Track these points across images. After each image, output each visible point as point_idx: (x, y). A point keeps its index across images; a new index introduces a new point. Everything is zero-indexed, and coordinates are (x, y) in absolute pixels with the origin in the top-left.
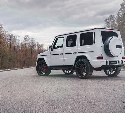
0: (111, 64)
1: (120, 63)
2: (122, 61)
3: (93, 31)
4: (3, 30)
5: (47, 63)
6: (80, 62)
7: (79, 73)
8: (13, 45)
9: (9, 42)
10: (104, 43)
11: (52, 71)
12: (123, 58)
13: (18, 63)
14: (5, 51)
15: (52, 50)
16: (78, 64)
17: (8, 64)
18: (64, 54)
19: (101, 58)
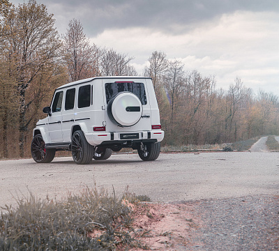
0: (125, 138)
1: (145, 137)
2: (149, 134)
3: (90, 83)
6: (76, 136)
10: (107, 104)
12: (153, 127)
15: (50, 115)
18: (62, 122)
19: (103, 129)
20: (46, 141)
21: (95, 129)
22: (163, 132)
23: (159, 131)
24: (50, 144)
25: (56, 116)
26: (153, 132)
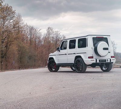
0: (101, 62)
1: (109, 61)
2: (110, 60)
3: (86, 37)
4: (21, 22)
5: (56, 62)
6: (77, 61)
7: (77, 69)
8: (33, 40)
9: (29, 37)
10: (94, 46)
11: (60, 67)
12: (112, 57)
13: (40, 62)
14: (24, 47)
15: (59, 51)
16: (76, 62)
17: (28, 62)
18: (67, 54)
19: (92, 57)
20: (57, 62)
21: (89, 58)
22: (115, 59)
23: (114, 59)
24: (58, 64)
25: (63, 52)
26: (112, 59)
